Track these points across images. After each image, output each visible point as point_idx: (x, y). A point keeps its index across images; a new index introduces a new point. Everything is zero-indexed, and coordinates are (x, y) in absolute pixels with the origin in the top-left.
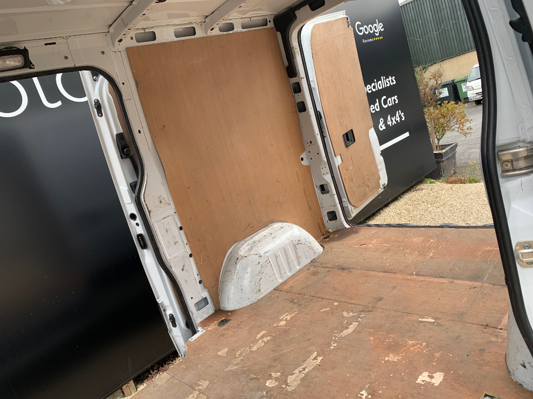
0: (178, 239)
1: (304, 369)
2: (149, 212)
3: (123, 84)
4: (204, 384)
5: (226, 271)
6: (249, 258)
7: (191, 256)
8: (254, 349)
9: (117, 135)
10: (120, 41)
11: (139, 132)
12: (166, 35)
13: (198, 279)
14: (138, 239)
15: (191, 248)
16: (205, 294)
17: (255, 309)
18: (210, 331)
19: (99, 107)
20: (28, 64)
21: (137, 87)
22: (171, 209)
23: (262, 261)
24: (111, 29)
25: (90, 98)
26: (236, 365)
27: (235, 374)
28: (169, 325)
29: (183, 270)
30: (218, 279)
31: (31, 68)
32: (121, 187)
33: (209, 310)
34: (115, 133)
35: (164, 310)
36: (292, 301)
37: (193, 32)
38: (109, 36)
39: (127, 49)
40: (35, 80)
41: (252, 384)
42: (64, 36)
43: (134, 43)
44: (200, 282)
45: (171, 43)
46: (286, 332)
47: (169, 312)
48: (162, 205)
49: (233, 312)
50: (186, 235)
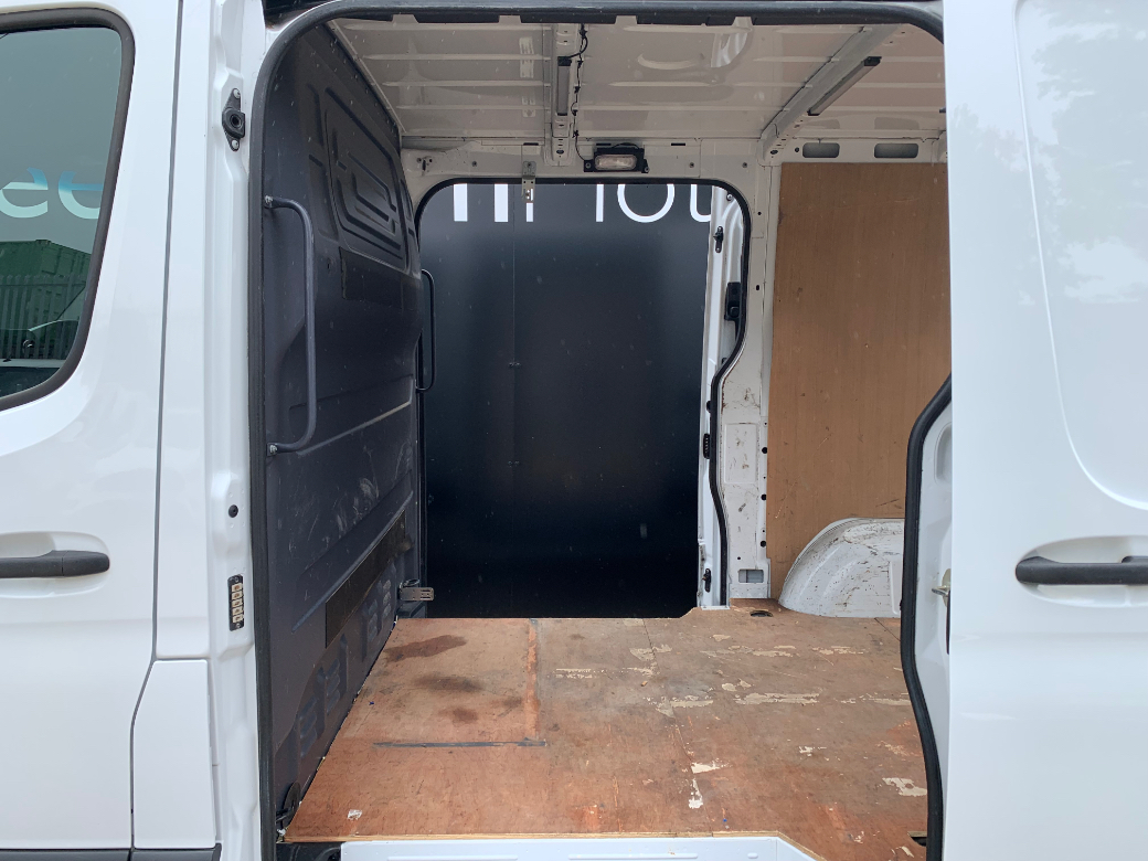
0: (751, 462)
1: (780, 698)
2: (723, 405)
3: (759, 213)
4: (665, 649)
5: (812, 550)
6: (854, 546)
7: (764, 497)
8: (758, 654)
9: (729, 284)
10: (774, 152)
11: (758, 288)
12: (856, 151)
13: (761, 537)
14: (704, 441)
15: (769, 486)
16: (763, 565)
17: (817, 623)
18: (735, 613)
19: (720, 237)
20: (642, 165)
21: (780, 222)
22: (760, 416)
23: (874, 562)
24: (764, 136)
25: (714, 219)
26: (718, 654)
27: (706, 660)
28: (701, 584)
29: (740, 510)
30: (794, 555)
31: (644, 172)
32: (710, 359)
33: (760, 590)
34: (728, 281)
35: (703, 560)
36: (875, 642)
37: (912, 152)
38: (761, 142)
39: (784, 165)
40: (694, 187)
41: (709, 677)
42: (697, 137)
43: (799, 158)
44: (763, 544)
45: (861, 165)
46: (817, 660)
47: (708, 565)
48: (747, 403)
49: (785, 610)
50: (768, 464)
